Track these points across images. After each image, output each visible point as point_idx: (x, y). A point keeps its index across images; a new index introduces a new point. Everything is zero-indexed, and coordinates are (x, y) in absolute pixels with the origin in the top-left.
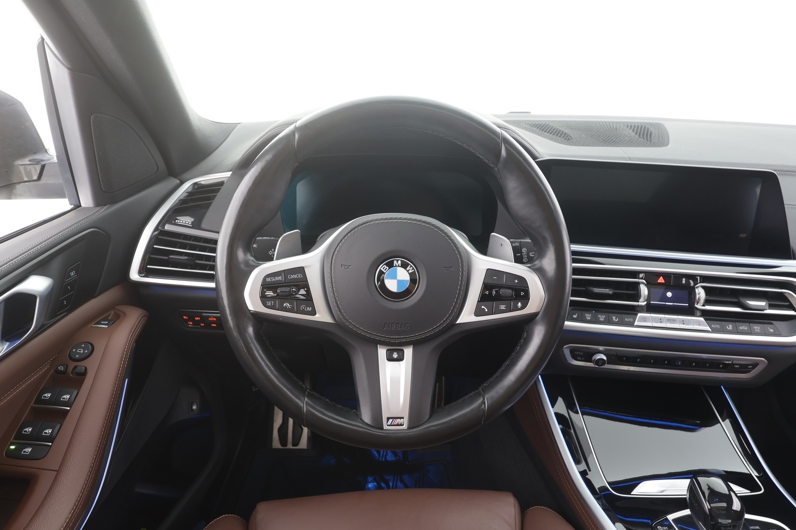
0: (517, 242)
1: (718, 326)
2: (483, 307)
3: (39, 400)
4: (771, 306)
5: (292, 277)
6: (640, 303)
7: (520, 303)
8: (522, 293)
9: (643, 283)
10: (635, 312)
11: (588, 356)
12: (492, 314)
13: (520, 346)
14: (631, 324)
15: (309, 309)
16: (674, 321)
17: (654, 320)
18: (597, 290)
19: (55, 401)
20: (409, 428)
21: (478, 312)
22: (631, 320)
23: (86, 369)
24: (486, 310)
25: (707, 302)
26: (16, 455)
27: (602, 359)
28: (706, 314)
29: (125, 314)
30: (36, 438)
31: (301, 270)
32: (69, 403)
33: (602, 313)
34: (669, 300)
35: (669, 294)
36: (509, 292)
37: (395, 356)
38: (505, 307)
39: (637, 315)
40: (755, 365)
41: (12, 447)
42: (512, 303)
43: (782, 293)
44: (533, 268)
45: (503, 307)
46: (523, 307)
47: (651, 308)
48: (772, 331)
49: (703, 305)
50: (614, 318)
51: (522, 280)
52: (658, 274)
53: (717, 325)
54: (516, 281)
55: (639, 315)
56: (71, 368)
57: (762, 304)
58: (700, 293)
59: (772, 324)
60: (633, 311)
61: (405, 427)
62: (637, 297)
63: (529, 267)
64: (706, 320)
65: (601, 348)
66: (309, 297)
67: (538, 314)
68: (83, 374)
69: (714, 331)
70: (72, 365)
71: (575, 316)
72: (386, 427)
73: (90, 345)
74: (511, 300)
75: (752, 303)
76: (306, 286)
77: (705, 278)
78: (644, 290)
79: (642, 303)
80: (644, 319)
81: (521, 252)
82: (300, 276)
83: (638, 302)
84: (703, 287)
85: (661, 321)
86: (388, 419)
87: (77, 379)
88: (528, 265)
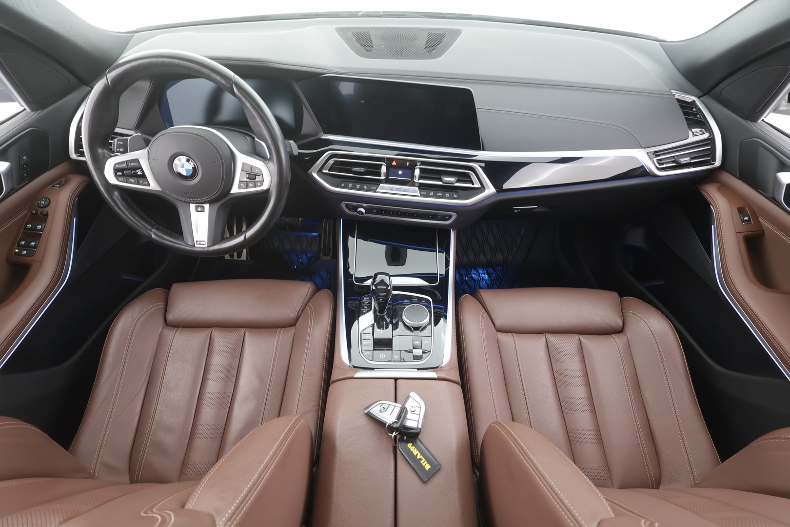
1: (425, 193)
3: (26, 228)
4: (458, 181)
5: (131, 164)
6: (381, 178)
9: (383, 165)
10: (379, 183)
11: (355, 209)
14: (375, 191)
15: (146, 183)
16: (399, 189)
17: (388, 188)
18: (355, 169)
19: (34, 228)
20: (208, 246)
22: (375, 188)
23: (47, 212)
24: (243, 186)
25: (421, 178)
26: (19, 254)
27: (362, 212)
28: (422, 187)
29: (70, 180)
30: (27, 246)
31: (137, 160)
32: (41, 230)
33: (359, 183)
34: (400, 176)
35: (400, 172)
37: (199, 209)
38: (252, 185)
39: (379, 185)
40: (450, 216)
41: (17, 251)
43: (468, 173)
46: (261, 185)
47: (388, 181)
48: (456, 196)
49: (419, 180)
50: (365, 186)
52: (393, 160)
55: (381, 185)
56: (39, 212)
57: (452, 179)
58: (417, 172)
59: (457, 192)
60: (377, 182)
61: (206, 246)
62: (379, 174)
64: (419, 189)
65: (362, 204)
66: (143, 176)
68: (47, 215)
69: (422, 196)
70: (40, 210)
71: (342, 185)
72: (196, 246)
73: (48, 200)
75: (446, 179)
76: (141, 168)
78: (384, 169)
79: (383, 177)
80: (383, 188)
82: (136, 164)
83: (381, 176)
84: (420, 169)
85: (392, 189)
86: (197, 241)
87: (43, 218)
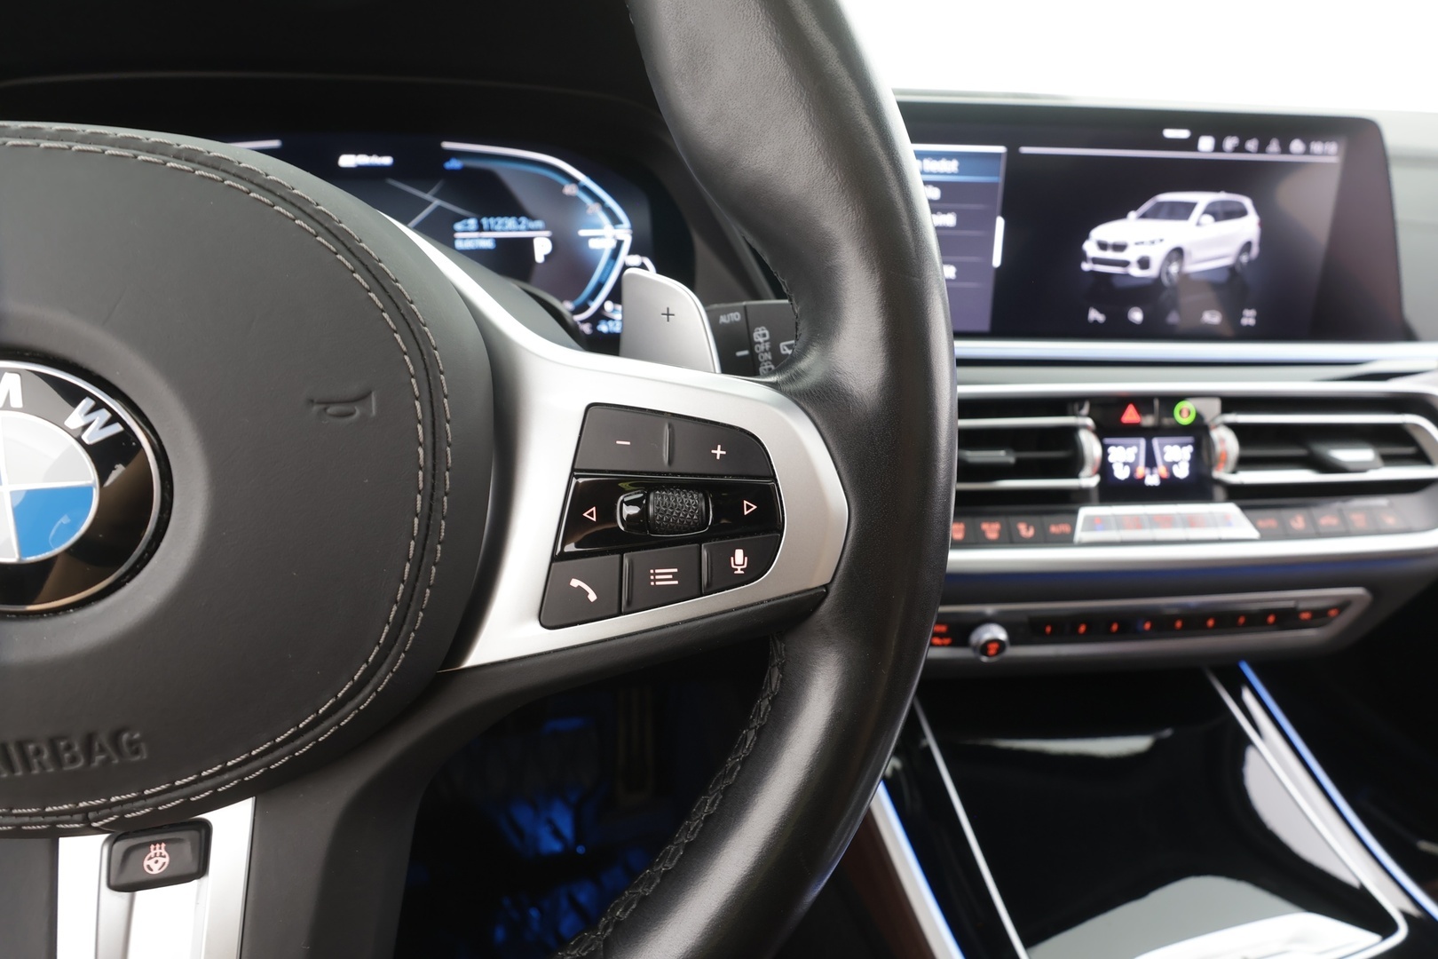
0: (733, 310)
1: (1273, 522)
2: (575, 583)
4: (1389, 460)
6: (1084, 482)
7: (739, 554)
8: (749, 507)
9: (1086, 427)
10: (1076, 506)
12: (620, 613)
13: (759, 733)
14: (1067, 540)
16: (1168, 521)
17: (1120, 523)
18: (975, 456)
21: (555, 610)
22: (1065, 528)
24: (592, 597)
25: (1244, 463)
27: (996, 640)
28: (1238, 494)
33: (991, 516)
36: (689, 504)
38: (675, 577)
39: (1075, 513)
40: (1343, 605)
42: (705, 553)
43: (1405, 425)
44: (792, 387)
45: (664, 577)
46: (758, 567)
47: (1111, 492)
48: (1391, 521)
49: (1234, 472)
50: (1022, 527)
51: (745, 444)
52: (1122, 401)
53: (1270, 519)
54: (719, 452)
55: (1085, 511)
57: (1366, 454)
58: (1226, 443)
60: (1069, 501)
62: (1072, 465)
63: (773, 385)
64: (1243, 508)
65: (989, 609)
67: (827, 593)
69: (1266, 536)
74: (699, 540)
75: (1343, 455)
77: (1231, 403)
78: (1090, 445)
79: (1089, 480)
80: (1092, 524)
81: (751, 344)
83: (1080, 478)
84: (1234, 427)
85: (1138, 523)
88: (773, 379)
